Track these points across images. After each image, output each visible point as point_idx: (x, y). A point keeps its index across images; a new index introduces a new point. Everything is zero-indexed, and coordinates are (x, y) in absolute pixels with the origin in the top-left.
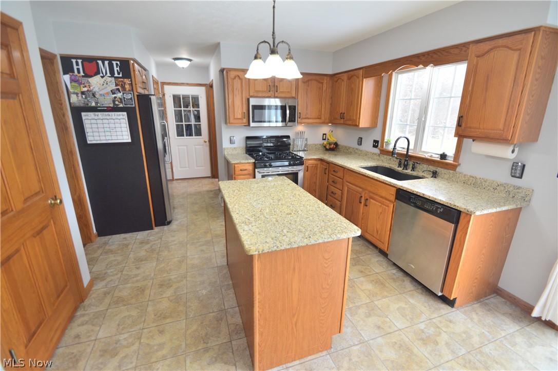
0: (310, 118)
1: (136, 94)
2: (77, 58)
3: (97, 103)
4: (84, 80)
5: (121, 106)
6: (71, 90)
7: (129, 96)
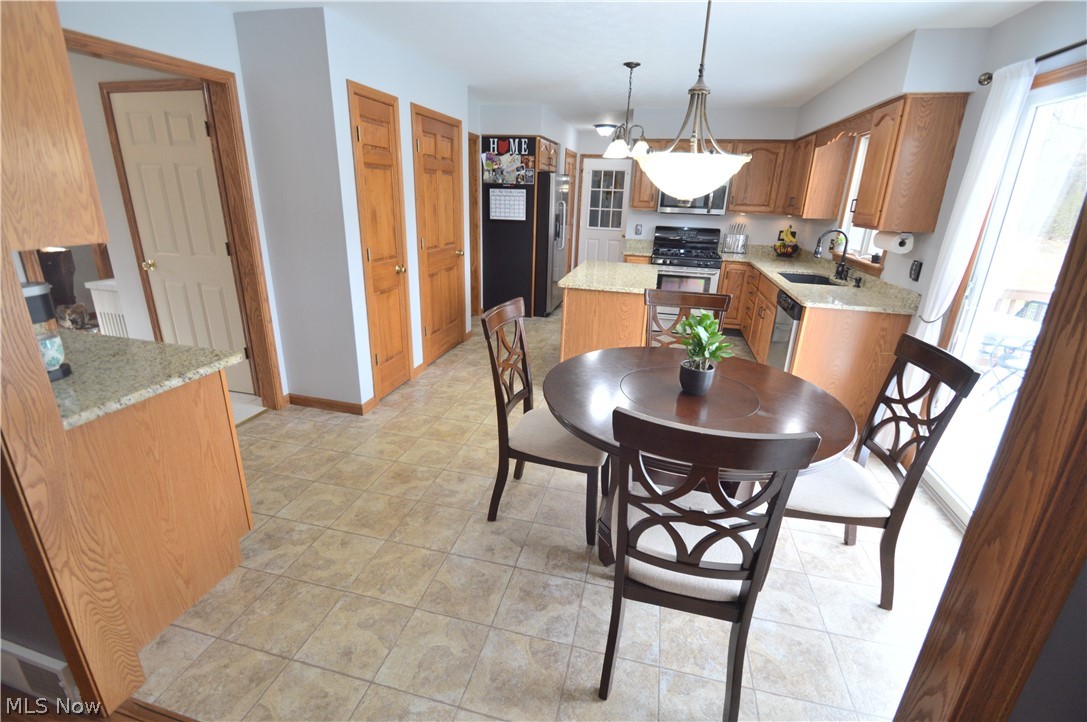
1: (537, 171)
2: (494, 137)
3: (503, 180)
4: (496, 158)
5: (522, 183)
6: (485, 168)
7: (531, 174)
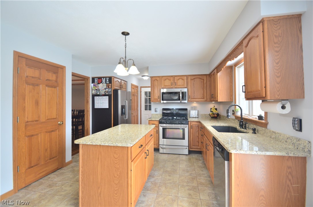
0: (197, 98)
1: (113, 89)
2: (96, 78)
3: (100, 93)
4: (97, 85)
5: (107, 94)
6: (93, 89)
7: (110, 90)
